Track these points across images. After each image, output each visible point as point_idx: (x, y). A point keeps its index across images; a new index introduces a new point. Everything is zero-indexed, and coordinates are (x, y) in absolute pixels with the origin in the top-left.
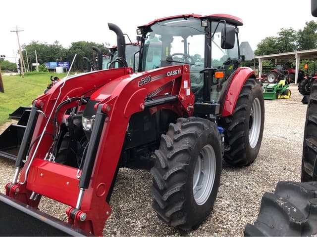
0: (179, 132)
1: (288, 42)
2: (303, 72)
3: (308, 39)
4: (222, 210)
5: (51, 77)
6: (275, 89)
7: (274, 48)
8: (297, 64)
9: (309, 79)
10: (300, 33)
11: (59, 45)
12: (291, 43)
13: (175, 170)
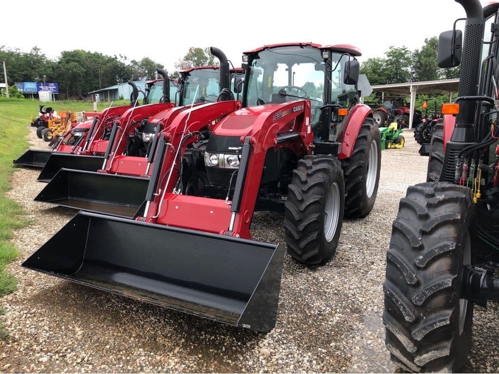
0: (311, 168)
1: (399, 68)
2: (419, 112)
3: (427, 64)
4: (345, 251)
5: (41, 107)
6: (384, 135)
7: (380, 75)
8: (412, 100)
9: (429, 122)
10: (417, 54)
11: (40, 54)
12: (404, 69)
13: (311, 201)
